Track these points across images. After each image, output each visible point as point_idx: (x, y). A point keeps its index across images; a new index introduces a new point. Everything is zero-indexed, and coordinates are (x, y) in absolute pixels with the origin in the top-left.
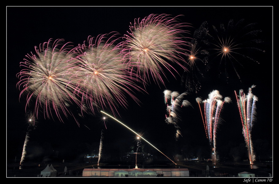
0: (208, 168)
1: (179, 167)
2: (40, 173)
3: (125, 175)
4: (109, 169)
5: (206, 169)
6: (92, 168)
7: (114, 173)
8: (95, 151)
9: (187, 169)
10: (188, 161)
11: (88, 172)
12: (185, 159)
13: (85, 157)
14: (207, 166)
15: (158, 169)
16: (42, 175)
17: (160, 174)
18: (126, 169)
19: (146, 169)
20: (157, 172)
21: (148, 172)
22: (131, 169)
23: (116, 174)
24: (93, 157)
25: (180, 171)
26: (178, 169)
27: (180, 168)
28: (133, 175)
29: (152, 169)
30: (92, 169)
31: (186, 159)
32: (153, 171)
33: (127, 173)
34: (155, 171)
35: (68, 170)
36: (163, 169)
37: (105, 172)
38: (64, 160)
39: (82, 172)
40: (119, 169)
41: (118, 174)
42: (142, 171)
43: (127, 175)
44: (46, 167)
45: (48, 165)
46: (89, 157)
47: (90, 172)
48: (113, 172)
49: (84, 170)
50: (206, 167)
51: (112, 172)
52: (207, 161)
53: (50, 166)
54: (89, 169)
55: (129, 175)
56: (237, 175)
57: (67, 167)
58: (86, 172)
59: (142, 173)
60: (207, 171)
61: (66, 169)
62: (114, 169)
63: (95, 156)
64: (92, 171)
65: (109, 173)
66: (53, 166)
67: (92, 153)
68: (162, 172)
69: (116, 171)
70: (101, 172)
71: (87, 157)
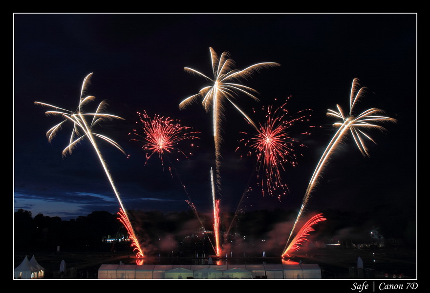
0: (360, 263)
1: (300, 262)
4: (154, 265)
5: (355, 265)
7: (163, 275)
9: (317, 265)
11: (110, 272)
13: (103, 241)
14: (360, 259)
15: (256, 266)
17: (261, 275)
18: (189, 266)
19: (230, 266)
20: (254, 271)
21: (235, 271)
22: (200, 266)
24: (120, 240)
25: (302, 269)
27: (302, 263)
29: (244, 266)
32: (246, 269)
33: (191, 275)
34: (250, 270)
35: (67, 267)
36: (265, 265)
37: (145, 272)
38: (58, 248)
40: (175, 266)
42: (223, 270)
44: (22, 261)
45: (26, 258)
46: (110, 240)
47: (114, 272)
48: (162, 271)
49: (100, 268)
50: (357, 260)
51: (158, 271)
52: (359, 248)
53: (29, 259)
54: (110, 266)
55: (195, 278)
57: (65, 261)
58: (106, 271)
59: (223, 274)
60: (359, 268)
61: (63, 266)
62: (164, 266)
63: (125, 239)
64: (117, 270)
65: (153, 274)
66: (36, 259)
67: (118, 232)
68: (264, 271)
69: (167, 270)
70: (136, 272)
71: (108, 240)
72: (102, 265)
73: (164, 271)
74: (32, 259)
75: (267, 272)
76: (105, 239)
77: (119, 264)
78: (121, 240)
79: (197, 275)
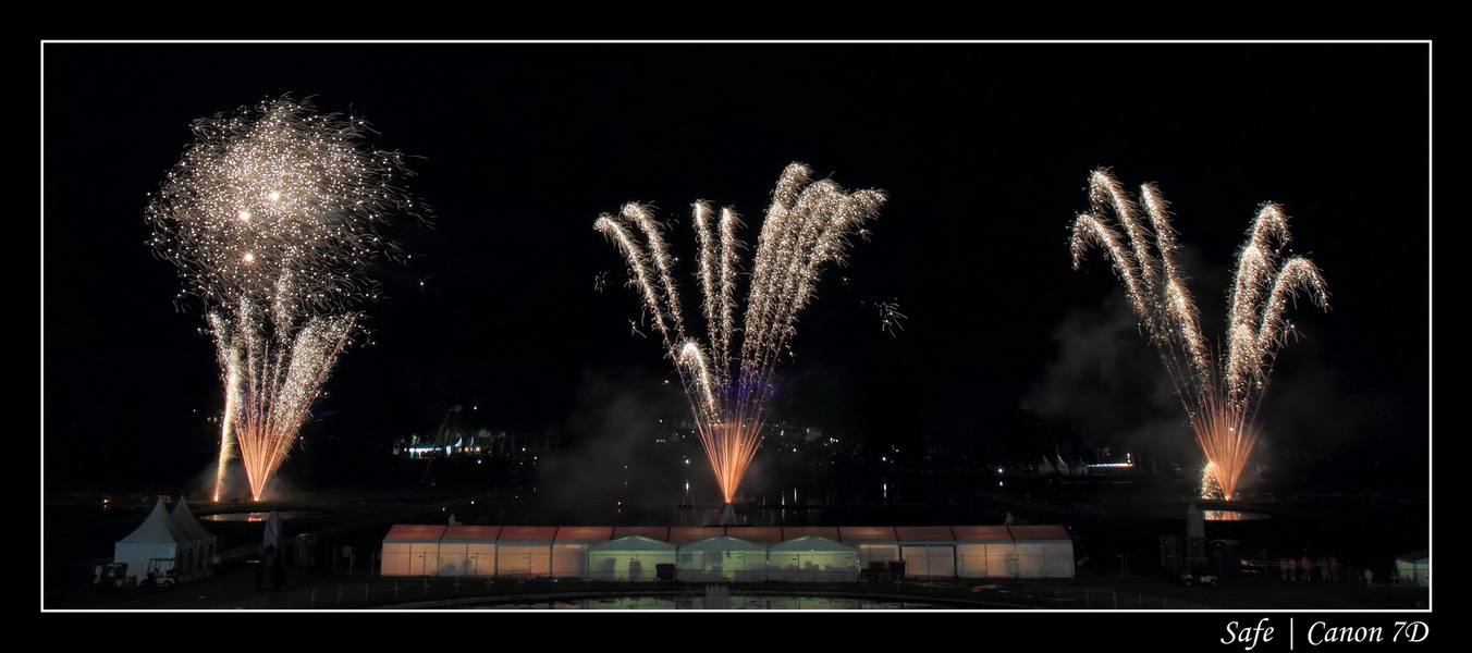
0: (1196, 523)
1: (1009, 518)
2: (112, 552)
3: (659, 567)
4: (555, 528)
6: (437, 519)
7: (583, 557)
8: (458, 409)
9: (1058, 528)
10: (1071, 478)
11: (418, 548)
12: (1046, 467)
13: (396, 452)
14: (1193, 511)
15: (870, 531)
16: (125, 567)
17: (886, 559)
18: (663, 530)
19: (788, 530)
20: (863, 547)
21: (806, 547)
22: (697, 531)
23: (598, 557)
24: (449, 450)
25: (1014, 539)
26: (1003, 528)
27: (1016, 523)
28: (709, 568)
29: (833, 530)
30: (443, 527)
31: (1054, 463)
32: (840, 539)
33: (667, 556)
34: (853, 543)
36: (898, 528)
37: (527, 549)
39: (378, 548)
40: (618, 530)
41: (612, 562)
42: (768, 543)
43: (671, 567)
44: (147, 513)
45: (159, 508)
46: (419, 451)
47: (431, 547)
48: (578, 546)
49: (389, 536)
51: (568, 546)
53: (170, 508)
54: (421, 529)
55: (680, 566)
56: (1393, 567)
58: (407, 546)
59: (768, 556)
60: (1193, 540)
61: (275, 530)
62: (585, 531)
63: (463, 447)
64: (440, 540)
65: (551, 554)
66: (191, 507)
67: (442, 426)
68: (896, 547)
69: (595, 543)
70: (502, 549)
71: (412, 450)
72: (395, 528)
73: (586, 546)
74: (177, 508)
75: (903, 548)
76: (403, 447)
77: (447, 524)
78: (454, 449)
79: (689, 557)
